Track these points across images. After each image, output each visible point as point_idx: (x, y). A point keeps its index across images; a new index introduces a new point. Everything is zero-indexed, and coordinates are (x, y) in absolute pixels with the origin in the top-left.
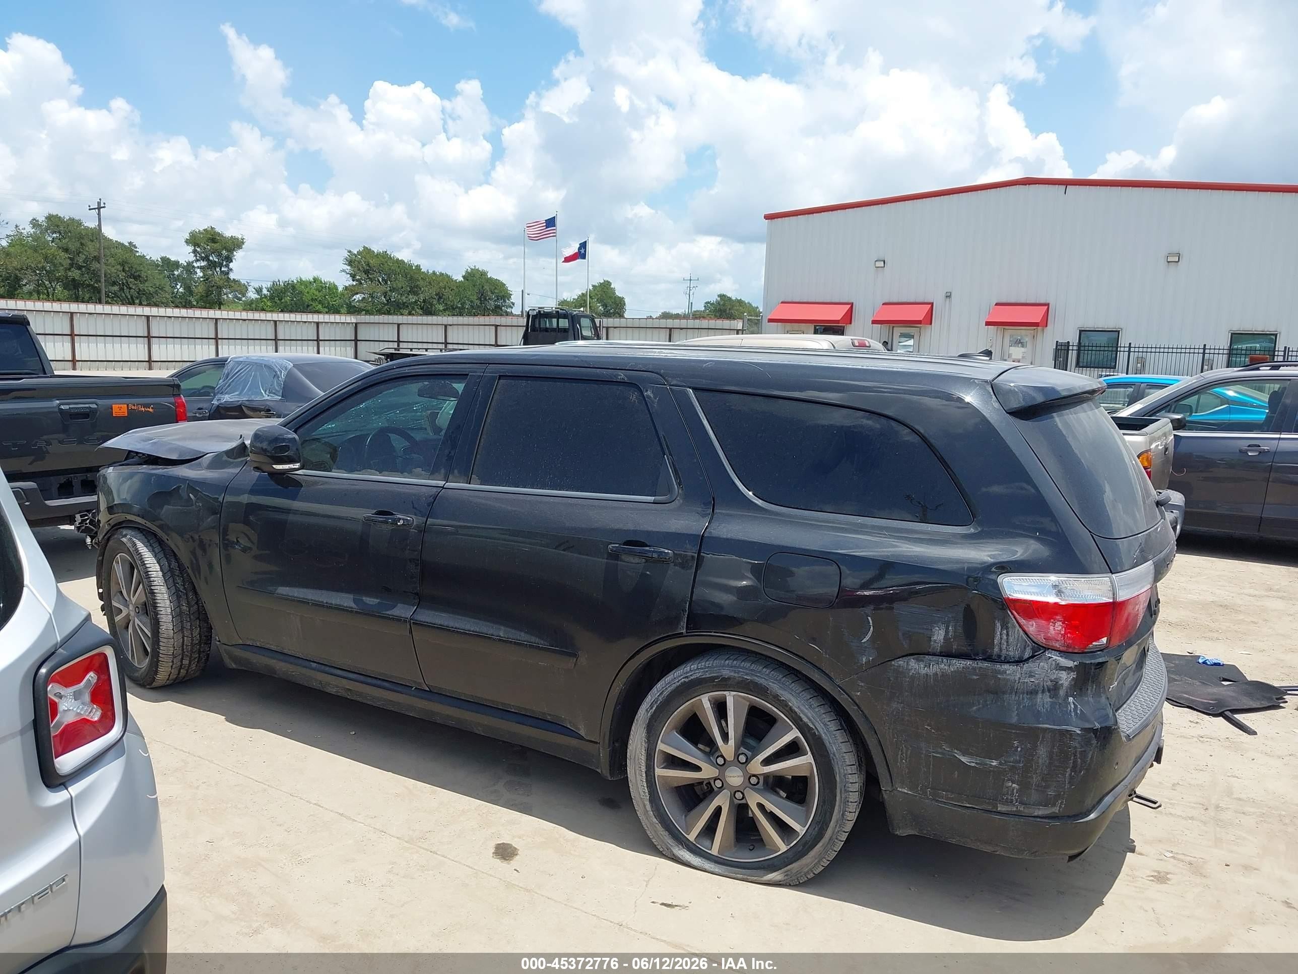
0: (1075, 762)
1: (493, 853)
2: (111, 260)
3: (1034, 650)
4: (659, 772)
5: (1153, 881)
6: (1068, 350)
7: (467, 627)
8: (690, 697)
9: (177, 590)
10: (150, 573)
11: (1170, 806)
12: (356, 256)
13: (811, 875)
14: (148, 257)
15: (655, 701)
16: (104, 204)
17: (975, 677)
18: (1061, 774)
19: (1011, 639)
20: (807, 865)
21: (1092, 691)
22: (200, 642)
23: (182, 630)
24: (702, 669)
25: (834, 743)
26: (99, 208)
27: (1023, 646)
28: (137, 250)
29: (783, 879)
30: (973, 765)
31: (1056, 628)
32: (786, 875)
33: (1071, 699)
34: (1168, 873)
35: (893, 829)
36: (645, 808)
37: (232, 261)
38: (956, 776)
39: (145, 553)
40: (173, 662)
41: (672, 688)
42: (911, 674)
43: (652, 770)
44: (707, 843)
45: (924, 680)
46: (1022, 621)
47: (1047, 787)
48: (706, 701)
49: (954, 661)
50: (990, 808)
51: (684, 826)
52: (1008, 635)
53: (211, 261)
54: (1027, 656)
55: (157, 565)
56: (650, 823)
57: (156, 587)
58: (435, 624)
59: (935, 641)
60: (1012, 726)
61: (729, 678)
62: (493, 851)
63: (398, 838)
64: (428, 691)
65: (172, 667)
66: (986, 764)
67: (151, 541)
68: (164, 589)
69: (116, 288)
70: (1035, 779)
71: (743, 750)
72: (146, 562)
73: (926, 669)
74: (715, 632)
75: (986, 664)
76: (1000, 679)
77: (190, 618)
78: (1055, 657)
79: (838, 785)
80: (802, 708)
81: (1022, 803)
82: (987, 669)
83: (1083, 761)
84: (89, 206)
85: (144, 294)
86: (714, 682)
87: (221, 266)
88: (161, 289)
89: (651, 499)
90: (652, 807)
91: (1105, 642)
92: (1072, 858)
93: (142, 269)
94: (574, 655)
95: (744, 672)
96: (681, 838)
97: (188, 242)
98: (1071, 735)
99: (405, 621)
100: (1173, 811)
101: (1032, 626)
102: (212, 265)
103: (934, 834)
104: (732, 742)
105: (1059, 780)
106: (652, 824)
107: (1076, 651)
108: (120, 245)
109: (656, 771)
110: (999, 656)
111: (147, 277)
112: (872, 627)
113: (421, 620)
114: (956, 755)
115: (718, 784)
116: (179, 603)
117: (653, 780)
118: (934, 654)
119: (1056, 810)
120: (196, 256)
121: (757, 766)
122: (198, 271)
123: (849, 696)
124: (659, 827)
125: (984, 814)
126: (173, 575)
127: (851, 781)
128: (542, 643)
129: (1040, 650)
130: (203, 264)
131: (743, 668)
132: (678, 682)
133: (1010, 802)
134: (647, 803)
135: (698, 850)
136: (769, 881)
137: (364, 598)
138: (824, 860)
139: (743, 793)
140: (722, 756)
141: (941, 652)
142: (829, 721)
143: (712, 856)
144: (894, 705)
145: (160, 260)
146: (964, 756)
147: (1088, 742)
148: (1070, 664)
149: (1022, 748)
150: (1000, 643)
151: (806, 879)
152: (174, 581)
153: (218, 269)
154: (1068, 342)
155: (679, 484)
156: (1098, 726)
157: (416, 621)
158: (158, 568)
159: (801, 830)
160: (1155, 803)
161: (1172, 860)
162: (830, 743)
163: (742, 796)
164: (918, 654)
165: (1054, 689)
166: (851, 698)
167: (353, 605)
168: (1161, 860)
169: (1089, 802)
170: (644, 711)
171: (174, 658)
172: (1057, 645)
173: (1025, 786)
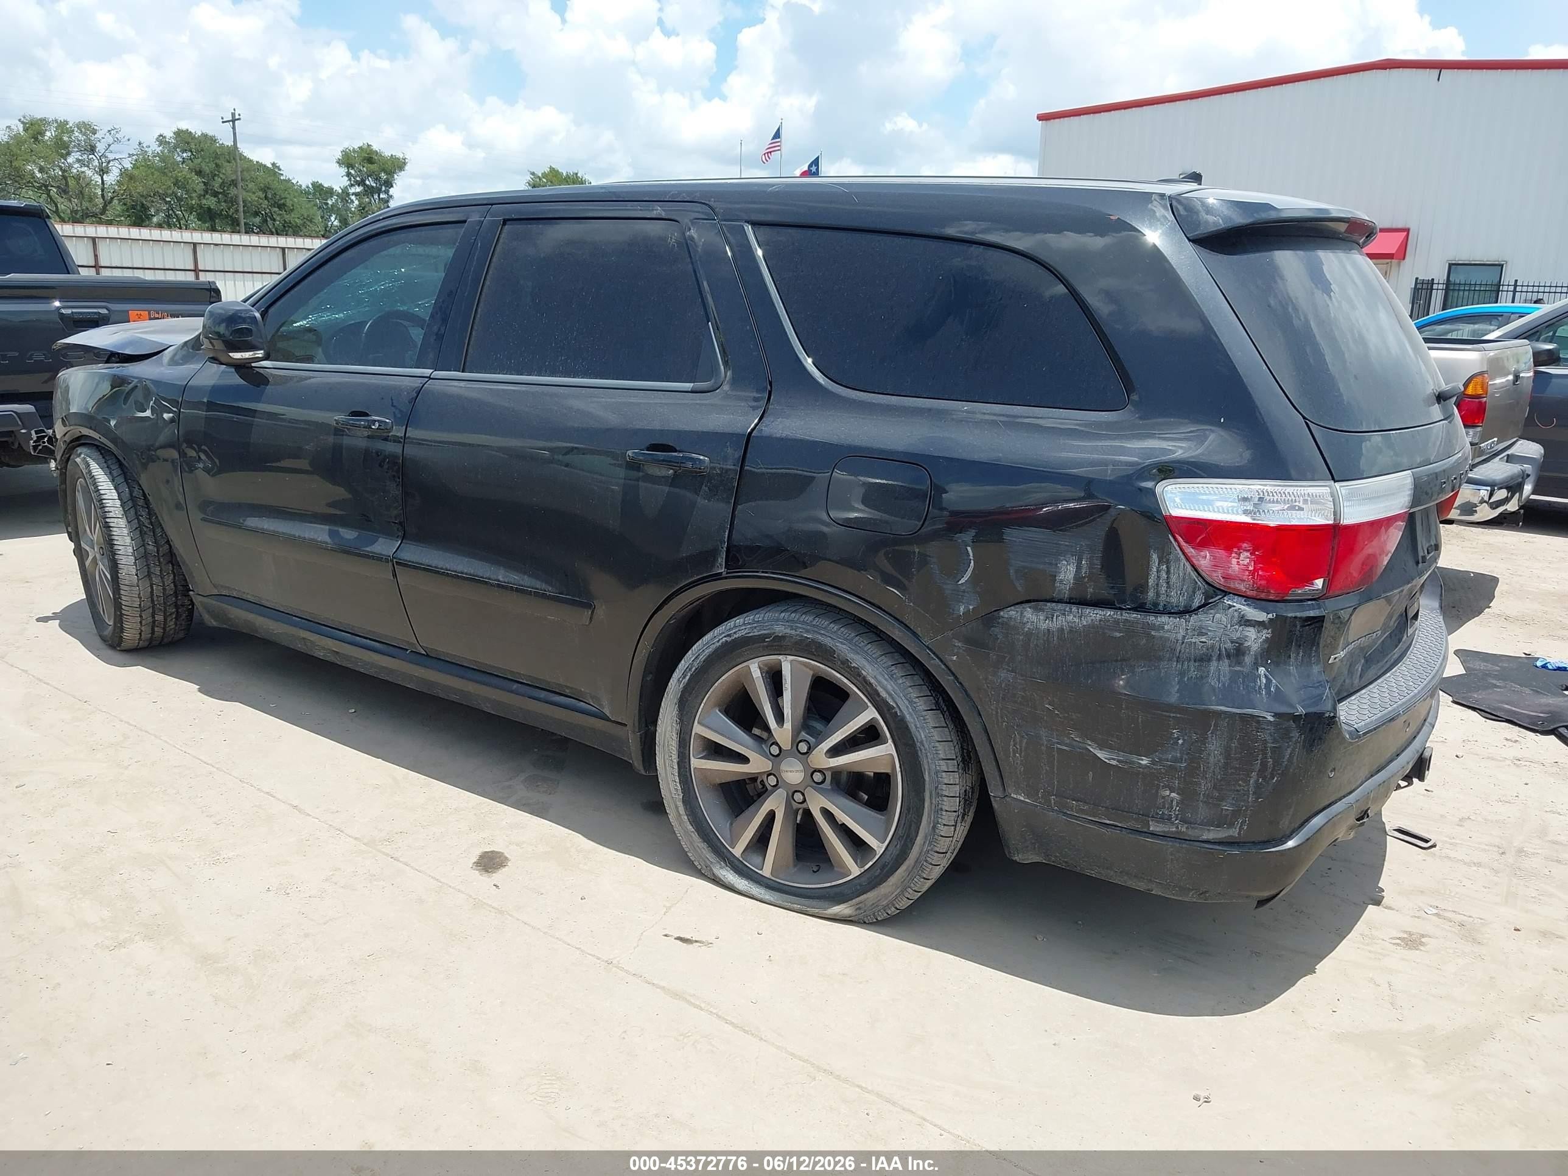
0: (1264, 765)
1: (475, 863)
2: (251, 185)
3: (1208, 596)
4: (696, 763)
5: (1398, 944)
6: (1432, 289)
7: (460, 568)
8: (734, 663)
9: (141, 525)
10: (104, 501)
11: (1448, 846)
12: (540, 179)
13: (892, 911)
14: (294, 182)
15: (689, 668)
16: (239, 115)
17: (1118, 635)
18: (1242, 779)
19: (1173, 578)
20: (886, 896)
21: (1296, 659)
22: (175, 592)
23: (149, 575)
24: (749, 624)
25: (923, 728)
26: (234, 121)
27: (1191, 590)
28: (281, 172)
29: (854, 914)
30: (1114, 763)
31: (1242, 561)
32: (859, 909)
33: (1262, 670)
34: (1423, 936)
35: (1009, 852)
36: (678, 811)
37: (392, 186)
38: (1091, 779)
39: (100, 476)
40: (141, 616)
41: (710, 650)
42: (1026, 629)
43: (687, 760)
44: (757, 859)
45: (1045, 639)
46: (1190, 551)
47: (1222, 799)
48: (755, 669)
49: (1088, 610)
50: (1139, 826)
51: (729, 836)
52: (1168, 572)
53: (367, 186)
54: (1197, 605)
55: (114, 491)
56: (685, 831)
57: (112, 520)
58: (421, 564)
59: (1061, 581)
60: (1170, 708)
61: (784, 637)
62: (475, 860)
63: (356, 839)
64: (424, 655)
65: (141, 622)
66: (1133, 763)
67: (110, 462)
68: (122, 522)
69: (258, 220)
70: (1204, 786)
71: (804, 735)
72: (99, 488)
73: (1047, 622)
74: (763, 572)
75: (1134, 616)
76: (1154, 637)
77: (159, 560)
78: (1238, 606)
79: (927, 786)
80: (880, 678)
81: (1184, 821)
82: (1133, 623)
83: (1277, 763)
84: (222, 118)
85: (289, 227)
86: (765, 642)
87: (379, 191)
88: (311, 221)
89: (689, 386)
90: (686, 809)
91: (1320, 587)
92: (1262, 903)
93: (288, 196)
94: (589, 606)
95: (804, 629)
96: (723, 853)
97: (340, 163)
98: (1258, 722)
99: (387, 561)
100: (1452, 854)
101: (1205, 559)
102: (369, 191)
103: (1066, 862)
104: (788, 725)
105: (1238, 788)
106: (686, 832)
107: (1271, 597)
108: (260, 166)
109: (692, 762)
110: (1156, 605)
111: (293, 205)
112: (972, 561)
113: (405, 558)
114: (1089, 747)
115: (772, 781)
116: (143, 541)
117: (688, 775)
118: (1060, 601)
119: (1234, 832)
120: (350, 180)
121: (820, 758)
122: (353, 198)
123: (941, 661)
124: (695, 837)
125: (1130, 835)
126: (134, 506)
127: (946, 782)
128: (550, 590)
129: (1217, 595)
130: (358, 189)
131: (804, 622)
132: (718, 641)
133: (1165, 819)
134: (680, 804)
135: (745, 869)
136: (835, 915)
137: (340, 530)
138: (909, 890)
139: (803, 794)
140: (777, 744)
141: (1071, 599)
142: (917, 697)
143: (765, 879)
144: (1003, 674)
145: (310, 186)
146: (1100, 750)
147: (1286, 735)
148: (1262, 616)
149: (1184, 740)
150: (1157, 585)
151: (885, 915)
152: (136, 513)
153: (376, 196)
154: (1433, 280)
155: (726, 363)
156: (1301, 710)
157: (400, 559)
158: (115, 495)
159: (878, 847)
160: (1426, 841)
161: (1435, 918)
162: (916, 728)
163: (802, 798)
164: (1037, 600)
165: (1238, 652)
166: (945, 664)
167: (327, 539)
168: (1418, 917)
169: (1285, 824)
170: (676, 681)
171: (141, 611)
172: (1242, 587)
173: (1188, 796)
